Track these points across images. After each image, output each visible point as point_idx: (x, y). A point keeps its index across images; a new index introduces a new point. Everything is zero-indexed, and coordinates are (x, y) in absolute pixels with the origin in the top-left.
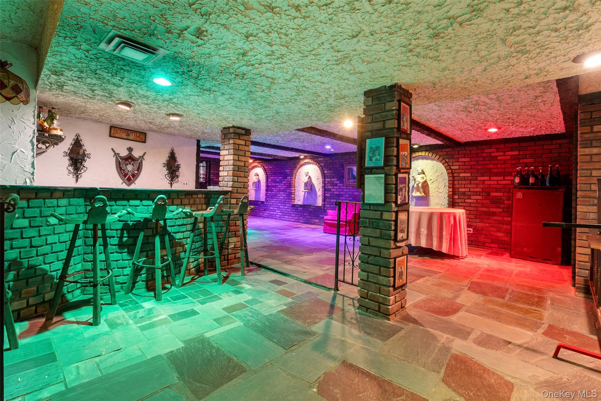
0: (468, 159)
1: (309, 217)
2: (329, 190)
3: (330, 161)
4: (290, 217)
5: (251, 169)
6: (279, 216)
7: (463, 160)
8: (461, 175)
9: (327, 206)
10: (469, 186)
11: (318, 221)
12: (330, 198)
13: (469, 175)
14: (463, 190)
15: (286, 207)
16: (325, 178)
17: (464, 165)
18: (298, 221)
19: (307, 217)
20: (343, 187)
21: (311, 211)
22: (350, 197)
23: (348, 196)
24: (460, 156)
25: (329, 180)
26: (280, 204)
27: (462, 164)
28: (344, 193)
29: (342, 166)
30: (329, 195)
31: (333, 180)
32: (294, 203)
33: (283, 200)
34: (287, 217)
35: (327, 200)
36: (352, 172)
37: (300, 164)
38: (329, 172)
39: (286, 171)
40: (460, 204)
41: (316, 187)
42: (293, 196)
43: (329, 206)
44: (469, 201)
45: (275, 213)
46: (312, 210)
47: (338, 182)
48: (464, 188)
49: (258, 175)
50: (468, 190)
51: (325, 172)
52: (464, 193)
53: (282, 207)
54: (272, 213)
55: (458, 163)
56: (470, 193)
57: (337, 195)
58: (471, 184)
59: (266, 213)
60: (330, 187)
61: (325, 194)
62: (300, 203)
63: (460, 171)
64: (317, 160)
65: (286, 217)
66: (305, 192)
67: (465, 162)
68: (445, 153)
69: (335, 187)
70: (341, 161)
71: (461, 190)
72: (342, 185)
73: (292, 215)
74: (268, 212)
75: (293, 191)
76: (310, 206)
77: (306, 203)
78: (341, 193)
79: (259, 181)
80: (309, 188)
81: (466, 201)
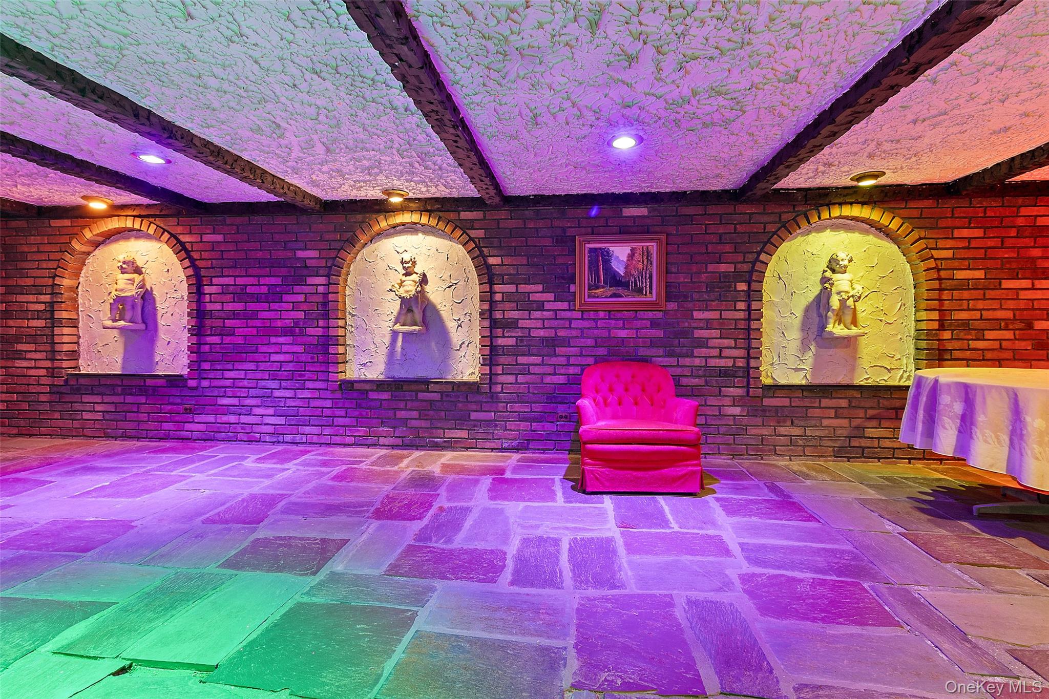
0: (979, 233)
1: (424, 424)
2: (512, 324)
3: (512, 224)
4: (328, 431)
5: (97, 245)
6: (270, 429)
7: (965, 233)
8: (960, 275)
9: (502, 379)
10: (980, 305)
11: (464, 434)
12: (514, 352)
13: (980, 274)
14: (964, 315)
15: (307, 394)
16: (491, 283)
17: (968, 248)
18: (371, 440)
19: (415, 423)
20: (568, 314)
21: (431, 402)
22: (596, 345)
23: (590, 342)
24: (958, 223)
25: (511, 288)
26: (273, 384)
27: (961, 245)
28: (574, 333)
29: (566, 243)
30: (512, 342)
31: (523, 288)
32: (341, 377)
33: (290, 367)
34: (315, 430)
35: (502, 359)
36: (607, 262)
37: (376, 228)
38: (507, 261)
39: (301, 254)
40: (957, 354)
41: (445, 313)
42: (341, 349)
43: (511, 379)
44: (980, 344)
45: (244, 419)
46: (437, 397)
47: (551, 296)
48: (969, 309)
49: (138, 271)
50: (977, 315)
51: (492, 261)
52: (965, 325)
53: (289, 394)
54: (232, 418)
55: (950, 243)
56: (980, 324)
57: (542, 339)
58: (984, 299)
59: (198, 425)
60: (515, 314)
61: (492, 337)
62: (376, 372)
63: (956, 264)
64: (452, 216)
65: (307, 429)
66: (395, 334)
67: (970, 239)
68: (916, 213)
69: (537, 314)
70: (557, 223)
71: (957, 315)
72: (565, 305)
73: (341, 421)
74: (211, 418)
75: (341, 332)
76: (426, 382)
77: (402, 373)
78: (561, 333)
79: (147, 297)
80: (418, 317)
81: (973, 344)
